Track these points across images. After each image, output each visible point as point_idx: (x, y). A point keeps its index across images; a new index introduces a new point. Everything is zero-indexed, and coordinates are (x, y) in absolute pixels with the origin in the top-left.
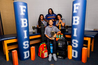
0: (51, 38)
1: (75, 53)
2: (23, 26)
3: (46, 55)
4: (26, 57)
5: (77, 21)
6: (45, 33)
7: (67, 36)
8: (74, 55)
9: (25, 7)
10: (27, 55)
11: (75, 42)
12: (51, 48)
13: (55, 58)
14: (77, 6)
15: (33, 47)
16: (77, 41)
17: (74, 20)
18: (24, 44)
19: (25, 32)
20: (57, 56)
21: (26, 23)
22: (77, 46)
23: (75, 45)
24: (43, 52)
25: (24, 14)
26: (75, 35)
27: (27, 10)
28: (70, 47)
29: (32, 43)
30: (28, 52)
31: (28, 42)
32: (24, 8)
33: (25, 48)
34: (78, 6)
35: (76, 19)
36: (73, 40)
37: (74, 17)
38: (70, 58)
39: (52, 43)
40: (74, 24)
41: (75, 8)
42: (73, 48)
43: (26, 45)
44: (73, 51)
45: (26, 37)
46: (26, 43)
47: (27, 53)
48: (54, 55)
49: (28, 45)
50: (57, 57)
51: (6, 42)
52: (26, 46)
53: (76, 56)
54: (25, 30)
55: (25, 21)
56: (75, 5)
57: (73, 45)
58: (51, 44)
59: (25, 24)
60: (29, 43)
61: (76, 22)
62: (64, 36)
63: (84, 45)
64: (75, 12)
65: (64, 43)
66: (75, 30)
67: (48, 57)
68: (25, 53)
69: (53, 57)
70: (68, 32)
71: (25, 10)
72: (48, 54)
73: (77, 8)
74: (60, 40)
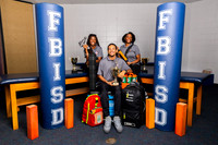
1: (160, 114)
2: (53, 54)
3: (98, 118)
4: (55, 122)
5: (166, 46)
7: (145, 81)
8: (160, 119)
9: (59, 14)
10: (59, 118)
11: (160, 91)
12: (111, 105)
13: (119, 126)
14: (165, 15)
16: (165, 89)
17: (160, 45)
18: (53, 92)
19: (57, 66)
20: (123, 122)
21: (59, 47)
22: (165, 99)
23: (160, 97)
24: (94, 111)
25: (56, 29)
26: (161, 76)
27: (62, 20)
28: (150, 103)
30: (61, 110)
31: (61, 89)
32: (56, 17)
33: (54, 101)
34: (168, 16)
35: (163, 42)
36: (158, 88)
37: (160, 39)
38: (151, 125)
39: (112, 94)
40: (159, 52)
41: (161, 20)
42: (158, 105)
44: (157, 110)
45: (57, 77)
46: (58, 92)
47: (59, 114)
48: (117, 120)
49: (61, 95)
50: (123, 124)
51: (15, 88)
52: (58, 98)
53: (163, 122)
54: (57, 62)
55: (57, 44)
56: (161, 13)
57: (157, 98)
58: (110, 97)
59: (57, 51)
60: (64, 93)
61: (163, 49)
64: (161, 27)
65: (138, 93)
66: (162, 65)
67: (103, 123)
68: (55, 112)
69: (113, 124)
70: (146, 71)
71: (57, 22)
73: (167, 20)
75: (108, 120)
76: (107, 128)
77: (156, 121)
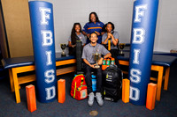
0: (93, 66)
1: (134, 92)
2: (45, 44)
3: (83, 94)
4: (49, 97)
5: (140, 36)
6: (83, 57)
7: (122, 63)
8: (134, 96)
9: (49, 10)
10: (52, 95)
11: (135, 73)
12: (94, 82)
14: (141, 10)
15: (62, 80)
16: (139, 72)
17: (135, 36)
18: (47, 74)
19: (49, 54)
21: (50, 38)
22: (138, 80)
23: (135, 78)
24: (80, 89)
25: (47, 23)
26: (136, 61)
27: (52, 15)
28: (126, 82)
29: (60, 72)
30: (53, 88)
31: (53, 71)
32: (47, 13)
33: (48, 81)
34: (143, 11)
35: (138, 33)
36: (132, 71)
37: (135, 30)
39: (94, 74)
40: (135, 41)
41: (137, 14)
42: (132, 84)
43: (49, 76)
44: (132, 88)
45: (49, 62)
46: (50, 74)
47: (51, 91)
49: (53, 77)
50: (103, 98)
52: (51, 79)
53: (137, 98)
54: (49, 50)
55: (48, 35)
56: (137, 8)
57: (131, 79)
58: (93, 76)
59: (49, 41)
60: (55, 74)
61: (138, 39)
62: (117, 62)
63: (152, 79)
64: (137, 20)
65: (116, 74)
66: (137, 52)
67: (88, 97)
68: (48, 90)
69: (95, 99)
70: (123, 55)
71: (48, 17)
72: (88, 93)
73: (142, 14)
74: (110, 70)
75: (92, 96)
76: (91, 102)
77: (131, 97)
